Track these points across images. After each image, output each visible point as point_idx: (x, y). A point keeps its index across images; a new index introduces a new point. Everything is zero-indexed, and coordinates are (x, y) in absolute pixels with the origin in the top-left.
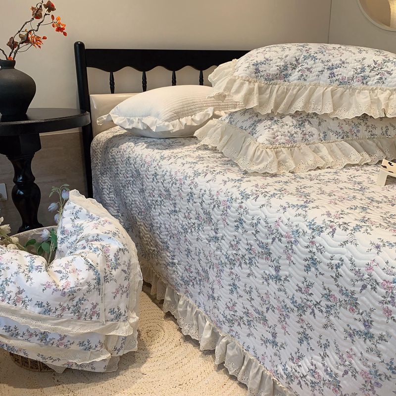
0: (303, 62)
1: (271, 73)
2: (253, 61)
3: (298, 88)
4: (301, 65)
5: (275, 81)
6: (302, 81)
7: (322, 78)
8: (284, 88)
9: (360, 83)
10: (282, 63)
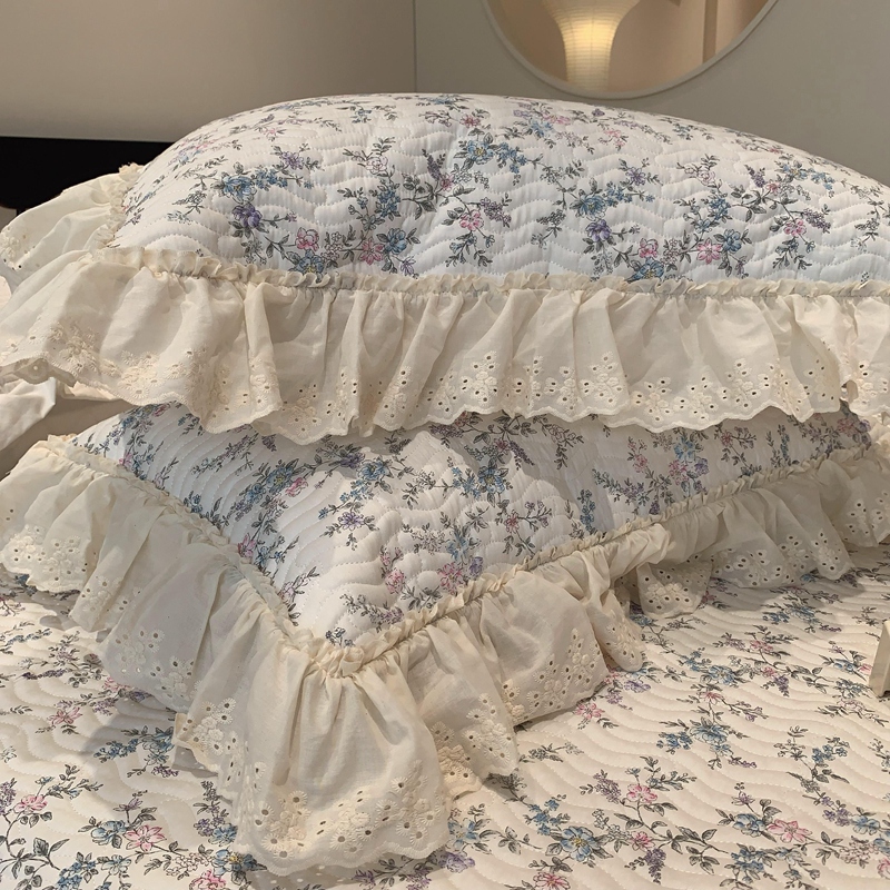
0: (466, 178)
1: (321, 230)
2: (220, 169)
3: (455, 300)
4: (455, 188)
5: (344, 269)
6: (470, 268)
7: (557, 248)
8: (393, 305)
9: (714, 267)
10: (369, 182)
